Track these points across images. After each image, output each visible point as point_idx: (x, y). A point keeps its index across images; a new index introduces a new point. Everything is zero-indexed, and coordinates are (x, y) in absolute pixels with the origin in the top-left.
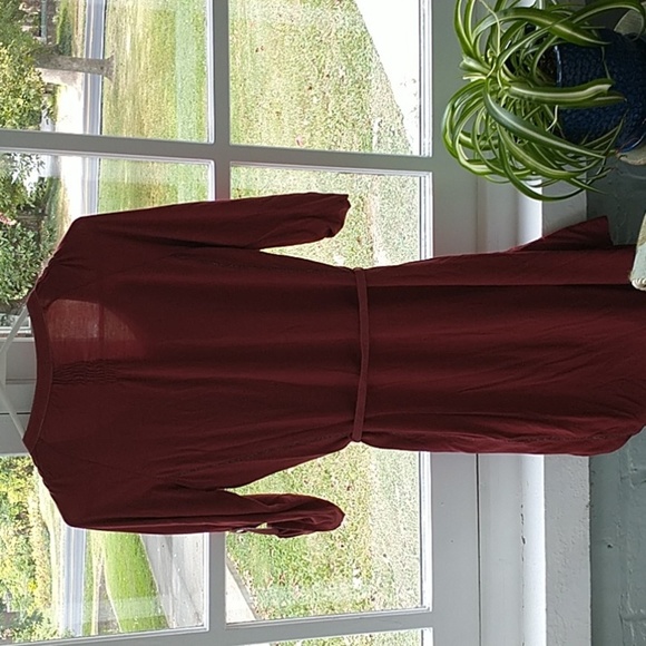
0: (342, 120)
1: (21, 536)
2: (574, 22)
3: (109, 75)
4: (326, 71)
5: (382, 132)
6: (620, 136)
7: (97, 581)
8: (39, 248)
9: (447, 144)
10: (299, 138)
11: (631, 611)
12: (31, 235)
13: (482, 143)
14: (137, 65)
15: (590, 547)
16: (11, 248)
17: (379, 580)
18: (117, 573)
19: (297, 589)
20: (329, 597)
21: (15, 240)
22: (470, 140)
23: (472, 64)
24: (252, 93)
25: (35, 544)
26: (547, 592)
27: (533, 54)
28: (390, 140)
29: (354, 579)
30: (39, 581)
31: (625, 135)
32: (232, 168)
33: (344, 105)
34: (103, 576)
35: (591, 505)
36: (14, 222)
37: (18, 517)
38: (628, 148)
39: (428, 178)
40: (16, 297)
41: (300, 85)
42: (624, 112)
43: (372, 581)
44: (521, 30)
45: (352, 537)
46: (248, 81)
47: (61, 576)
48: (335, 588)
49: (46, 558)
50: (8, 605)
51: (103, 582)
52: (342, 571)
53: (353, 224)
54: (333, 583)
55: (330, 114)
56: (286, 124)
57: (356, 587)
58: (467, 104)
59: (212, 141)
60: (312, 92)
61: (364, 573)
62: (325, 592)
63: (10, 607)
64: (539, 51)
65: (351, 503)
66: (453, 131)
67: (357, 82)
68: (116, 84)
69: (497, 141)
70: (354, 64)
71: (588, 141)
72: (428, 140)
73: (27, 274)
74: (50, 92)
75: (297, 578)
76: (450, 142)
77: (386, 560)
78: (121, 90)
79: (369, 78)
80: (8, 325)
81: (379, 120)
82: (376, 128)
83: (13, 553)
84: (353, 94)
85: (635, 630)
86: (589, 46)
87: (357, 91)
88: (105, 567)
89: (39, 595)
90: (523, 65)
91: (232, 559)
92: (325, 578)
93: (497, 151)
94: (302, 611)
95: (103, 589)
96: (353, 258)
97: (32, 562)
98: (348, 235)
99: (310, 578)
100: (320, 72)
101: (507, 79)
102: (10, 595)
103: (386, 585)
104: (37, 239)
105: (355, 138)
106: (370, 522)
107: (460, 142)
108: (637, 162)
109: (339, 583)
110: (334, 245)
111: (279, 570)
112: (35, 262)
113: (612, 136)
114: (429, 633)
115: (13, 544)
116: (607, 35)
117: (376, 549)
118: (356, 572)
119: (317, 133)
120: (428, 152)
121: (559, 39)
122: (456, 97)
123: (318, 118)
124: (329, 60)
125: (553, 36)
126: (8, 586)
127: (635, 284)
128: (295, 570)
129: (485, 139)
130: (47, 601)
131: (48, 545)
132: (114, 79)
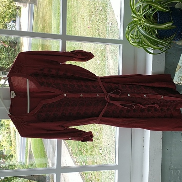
0: (101, 22)
1: (8, 134)
2: (163, 5)
3: (36, 5)
4: (97, 8)
5: (112, 26)
6: (175, 37)
7: (29, 147)
8: (15, 53)
9: (127, 37)
10: (89, 26)
11: (172, 167)
12: (13, 49)
13: (137, 37)
14: (44, 2)
15: (162, 149)
16: (8, 53)
17: (107, 151)
18: (34, 145)
19: (84, 152)
20: (93, 155)
21: (8, 51)
22: (133, 36)
23: (134, 15)
24: (76, 12)
25: (12, 136)
26: (149, 161)
27: (152, 13)
28: (114, 29)
29: (100, 150)
30: (13, 147)
31: (176, 37)
32: (67, 42)
33: (101, 18)
34: (30, 146)
35: (163, 138)
36: (8, 46)
37: (8, 128)
38: (177, 40)
39: (121, 46)
40: (8, 67)
41: (89, 11)
42: (176, 31)
43: (105, 151)
44: (148, 7)
45: (100, 139)
46: (75, 8)
47: (19, 145)
48: (95, 152)
49: (15, 140)
50: (4, 152)
51: (30, 147)
52: (97, 148)
53: (103, 52)
54: (94, 151)
55: (98, 20)
56: (85, 22)
57: (100, 153)
58: (132, 27)
59: (61, 34)
60: (93, 13)
61: (103, 149)
62: (92, 153)
63: (5, 153)
64: (153, 13)
65: (100, 129)
66: (128, 34)
67: (105, 12)
68: (38, 7)
69: (140, 37)
70: (105, 6)
71: (166, 38)
72: (122, 35)
73: (12, 60)
74: (19, 9)
75: (84, 149)
76: (127, 36)
77: (109, 146)
78: (39, 9)
79: (109, 10)
80: (6, 74)
81: (111, 23)
82: (110, 25)
83: (6, 138)
84: (104, 15)
85: (174, 172)
86: (167, 12)
87: (105, 14)
88: (31, 143)
89: (13, 150)
90: (149, 16)
91: (67, 143)
92: (92, 150)
93: (140, 40)
94: (85, 158)
95: (30, 149)
96: (103, 62)
97: (11, 141)
98: (101, 55)
99: (88, 149)
100: (95, 8)
101: (144, 20)
102: (5, 150)
103: (108, 153)
104: (15, 51)
105: (104, 28)
106: (105, 135)
107: (130, 37)
108: (179, 44)
109: (96, 151)
110: (98, 57)
111: (80, 147)
112: (14, 57)
113: (173, 37)
114: (117, 171)
115: (6, 136)
116: (173, 8)
117: (106, 142)
118: (100, 148)
119: (94, 25)
120: (122, 38)
121: (158, 10)
122: (129, 24)
123: (94, 21)
124: (98, 5)
125: (157, 9)
126: (4, 147)
127: (175, 82)
128: (84, 147)
129: (137, 36)
130: (15, 152)
131: (15, 137)
132: (37, 6)
